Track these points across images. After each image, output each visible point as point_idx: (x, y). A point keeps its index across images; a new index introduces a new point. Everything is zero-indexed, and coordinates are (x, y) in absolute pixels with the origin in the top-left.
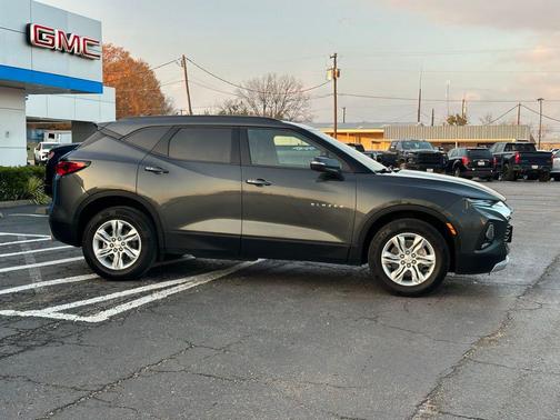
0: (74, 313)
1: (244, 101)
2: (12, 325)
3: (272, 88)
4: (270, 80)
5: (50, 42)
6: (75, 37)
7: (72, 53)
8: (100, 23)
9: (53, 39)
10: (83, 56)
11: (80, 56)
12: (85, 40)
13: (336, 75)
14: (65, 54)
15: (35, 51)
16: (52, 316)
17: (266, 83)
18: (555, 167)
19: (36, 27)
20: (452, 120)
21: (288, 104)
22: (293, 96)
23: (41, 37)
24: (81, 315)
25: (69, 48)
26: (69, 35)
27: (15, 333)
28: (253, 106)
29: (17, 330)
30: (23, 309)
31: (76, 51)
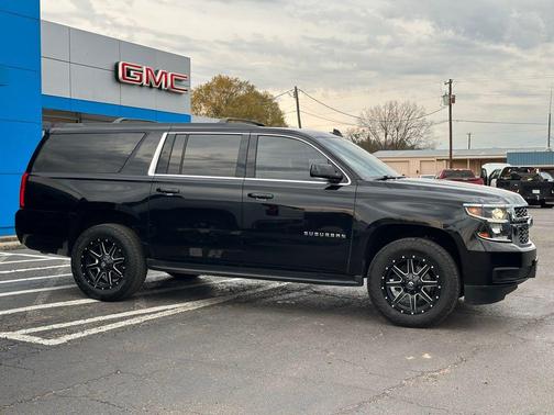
0: (39, 336)
1: (365, 129)
3: (393, 116)
4: (391, 107)
5: (138, 79)
6: (163, 73)
7: (160, 89)
8: (189, 59)
9: (141, 76)
10: (171, 91)
11: (168, 91)
12: (172, 75)
13: (451, 100)
14: (154, 90)
15: (123, 88)
17: (387, 111)
19: (123, 65)
21: (410, 131)
22: (415, 123)
23: (129, 75)
25: (157, 84)
26: (157, 71)
28: (374, 134)
31: (163, 87)
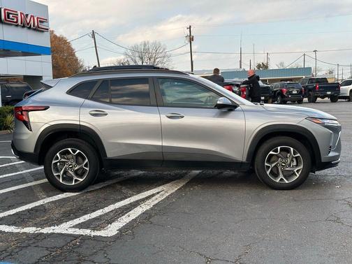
0: (87, 228)
1: (129, 59)
2: (39, 244)
3: (146, 51)
4: (145, 45)
5: (15, 20)
6: (31, 16)
7: (30, 28)
8: (47, 7)
9: (17, 18)
10: (37, 29)
11: (35, 30)
12: (38, 18)
13: (191, 39)
14: (26, 28)
16: (71, 231)
17: (143, 48)
18: (341, 92)
19: (5, 10)
20: (259, 66)
21: (157, 60)
22: (160, 55)
23: (9, 17)
24: (94, 229)
25: (28, 24)
26: (27, 15)
27: (46, 253)
28: (135, 62)
29: (47, 249)
30: (42, 225)
31: (32, 26)
